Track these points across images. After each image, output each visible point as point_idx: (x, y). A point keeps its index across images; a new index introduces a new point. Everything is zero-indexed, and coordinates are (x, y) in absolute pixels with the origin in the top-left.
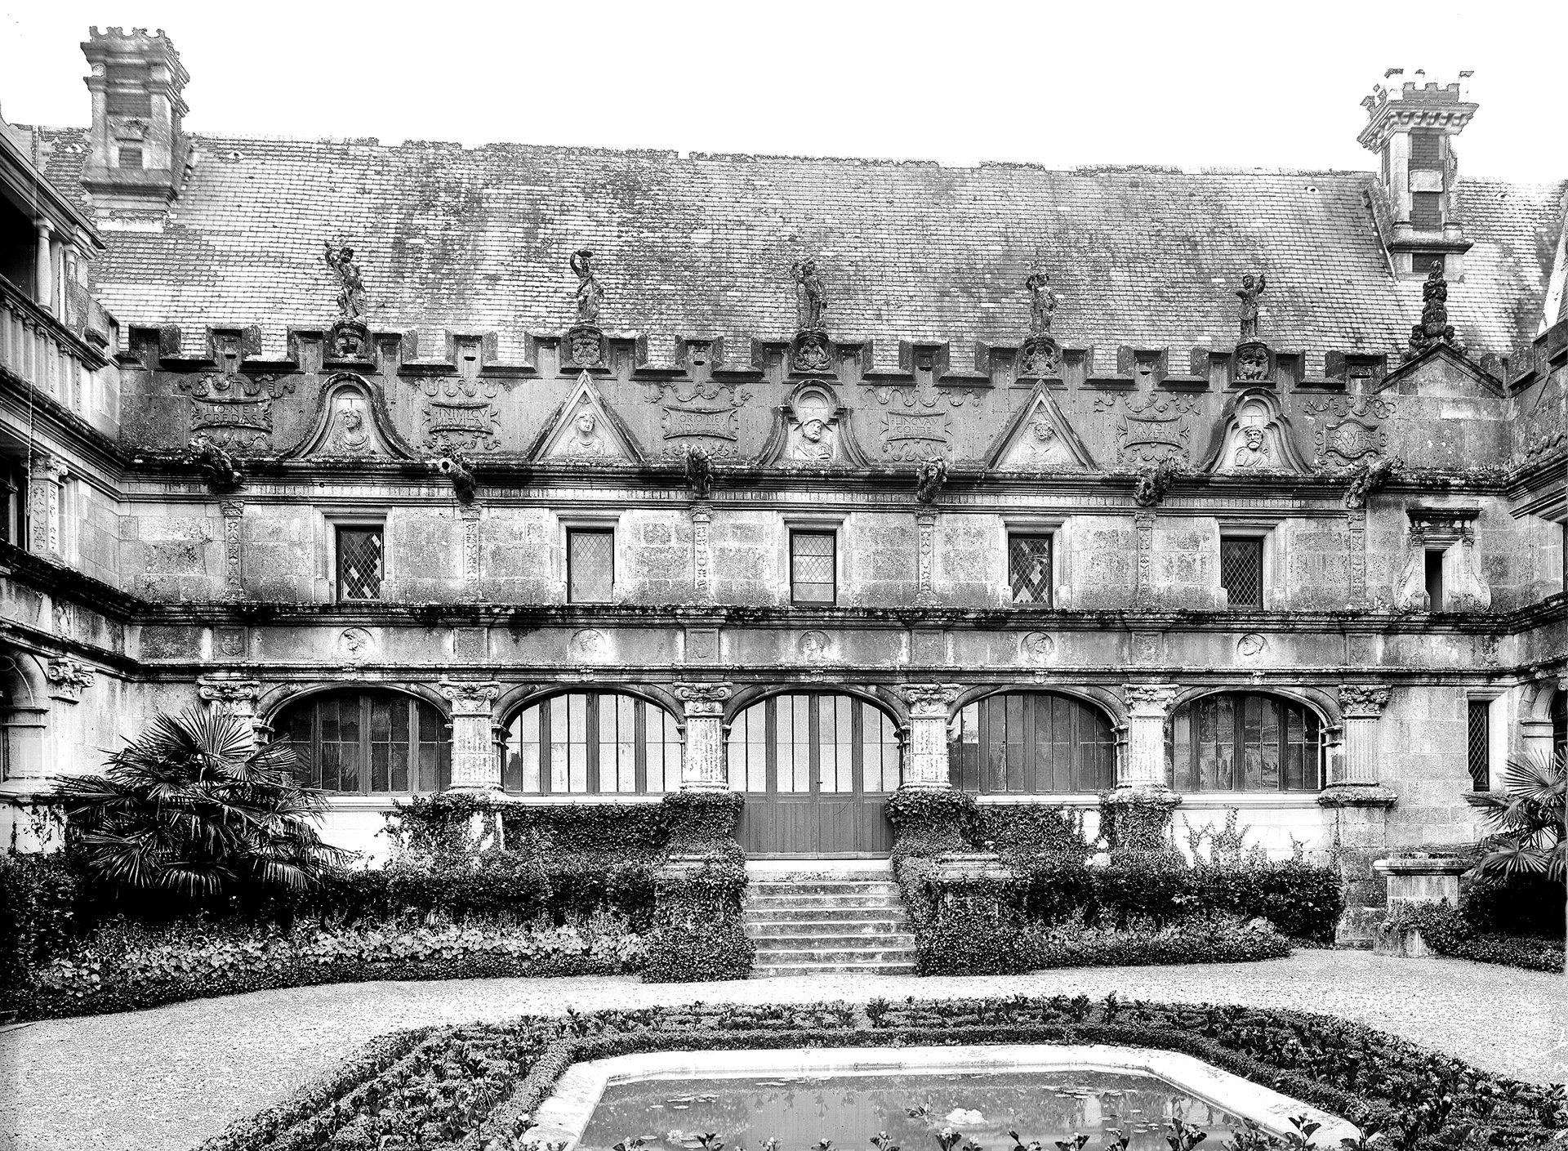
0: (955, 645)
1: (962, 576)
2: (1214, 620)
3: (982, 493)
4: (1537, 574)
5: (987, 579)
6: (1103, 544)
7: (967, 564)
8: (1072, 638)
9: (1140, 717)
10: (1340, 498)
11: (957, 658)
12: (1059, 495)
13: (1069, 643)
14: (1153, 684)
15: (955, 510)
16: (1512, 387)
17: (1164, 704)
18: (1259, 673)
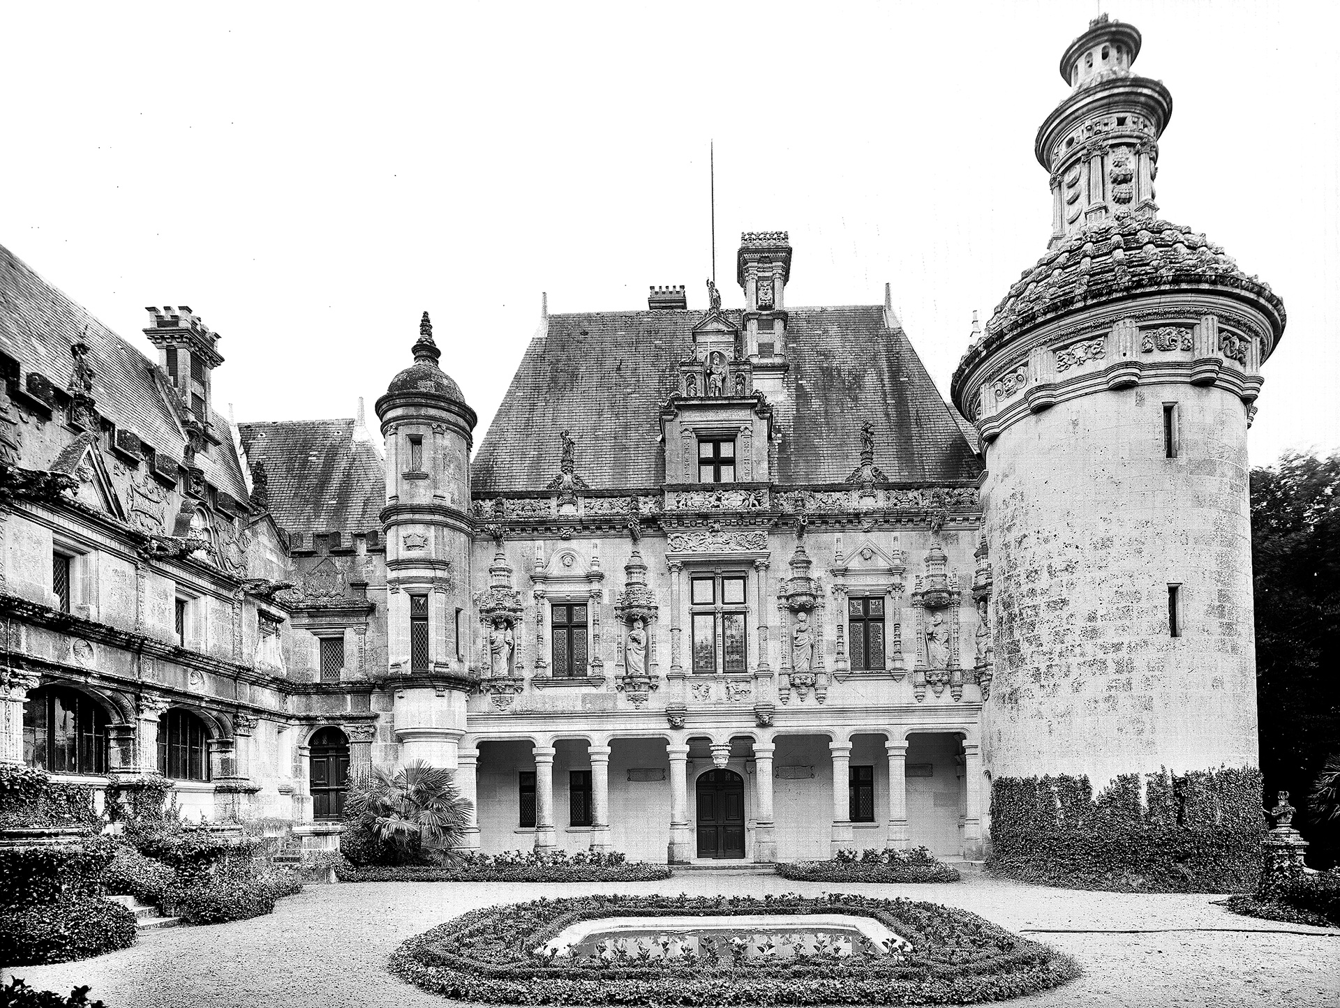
0: (27, 636)
1: (26, 574)
2: (186, 657)
3: (44, 507)
4: (309, 663)
5: (44, 583)
6: (117, 579)
7: (30, 566)
8: (105, 650)
9: (146, 720)
10: (231, 590)
11: (29, 648)
12: (94, 530)
13: (103, 653)
14: (155, 696)
15: (24, 514)
16: (293, 553)
17: (160, 713)
18: (207, 699)
